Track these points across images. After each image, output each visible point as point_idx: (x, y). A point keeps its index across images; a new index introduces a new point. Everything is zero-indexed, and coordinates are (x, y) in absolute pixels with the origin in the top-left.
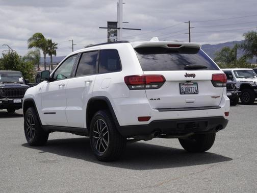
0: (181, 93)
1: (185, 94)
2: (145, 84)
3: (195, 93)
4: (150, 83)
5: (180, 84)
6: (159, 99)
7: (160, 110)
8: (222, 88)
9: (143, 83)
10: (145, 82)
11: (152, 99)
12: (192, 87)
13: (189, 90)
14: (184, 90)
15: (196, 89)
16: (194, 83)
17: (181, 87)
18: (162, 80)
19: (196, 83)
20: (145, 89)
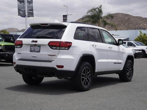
0: (30, 51)
1: (32, 52)
3: (37, 52)
5: (31, 46)
8: (59, 50)
12: (37, 49)
13: (35, 50)
14: (32, 50)
15: (39, 49)
16: (38, 46)
17: (31, 48)
19: (39, 46)
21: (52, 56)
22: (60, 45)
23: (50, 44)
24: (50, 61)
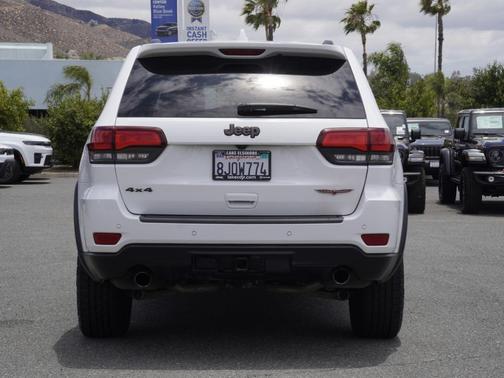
0: (214, 178)
1: (225, 178)
2: (114, 150)
3: (257, 179)
4: (127, 149)
5: (214, 153)
6: (150, 190)
7: (146, 218)
9: (109, 147)
10: (113, 145)
11: (131, 190)
13: (242, 170)
14: (226, 170)
15: (266, 167)
16: (260, 153)
17: (217, 160)
18: (159, 141)
19: (265, 151)
20: (115, 161)
21: (334, 193)
22: (369, 146)
23: (325, 142)
24: (337, 219)
